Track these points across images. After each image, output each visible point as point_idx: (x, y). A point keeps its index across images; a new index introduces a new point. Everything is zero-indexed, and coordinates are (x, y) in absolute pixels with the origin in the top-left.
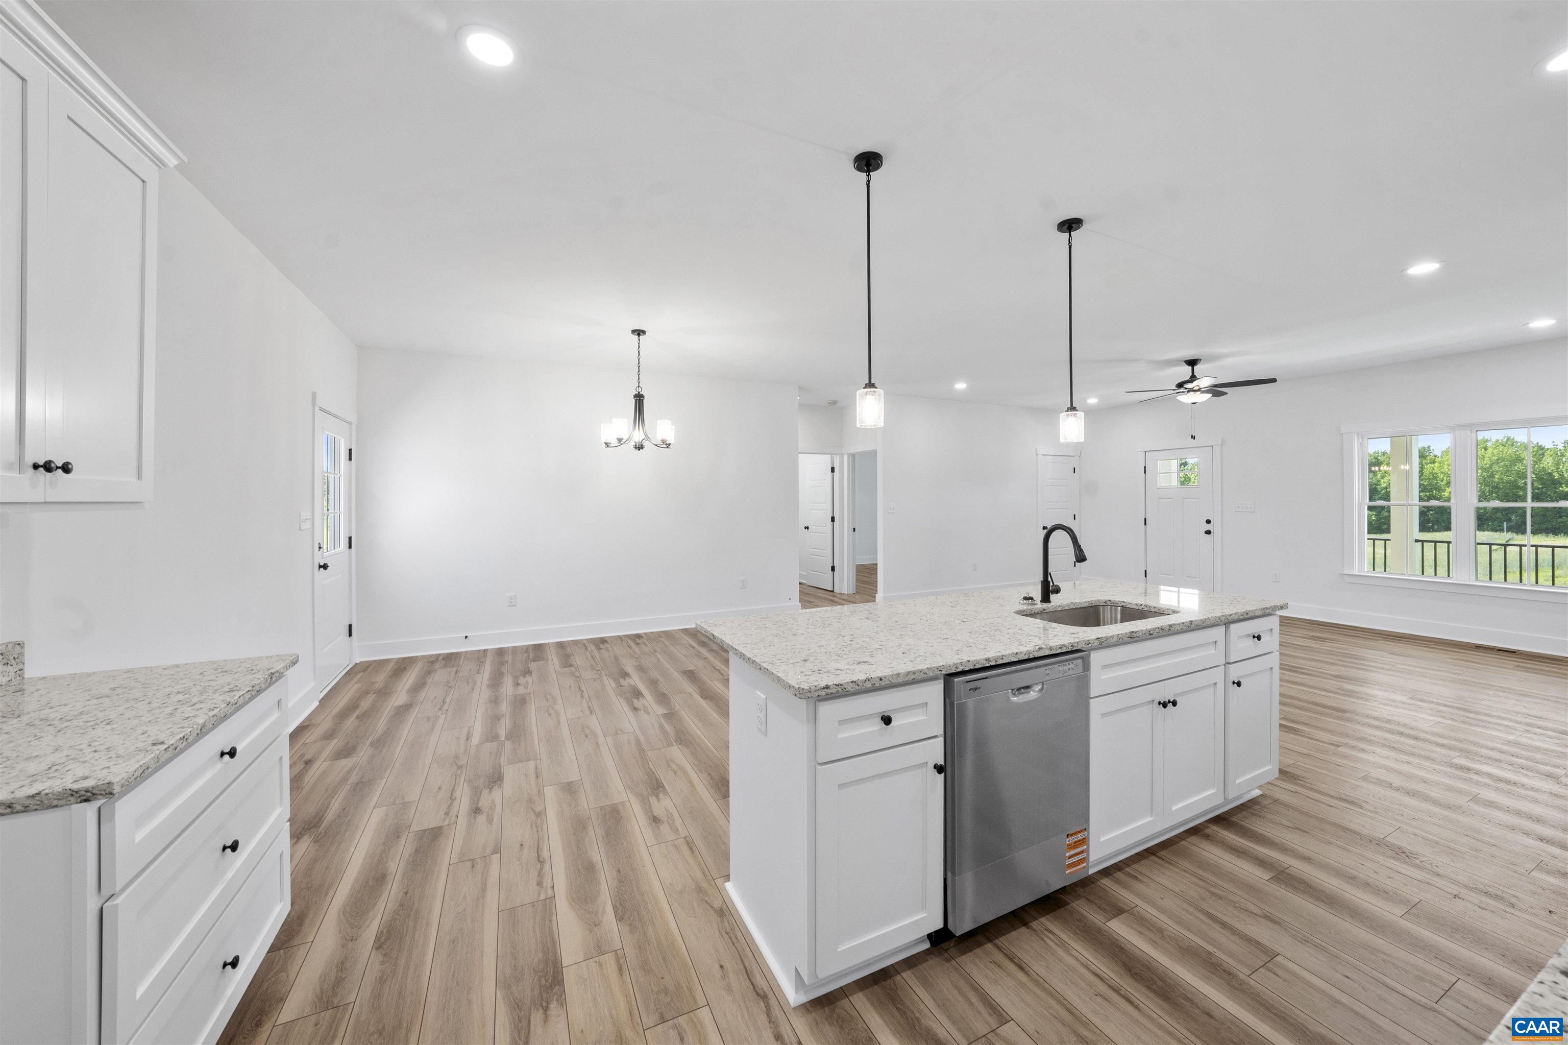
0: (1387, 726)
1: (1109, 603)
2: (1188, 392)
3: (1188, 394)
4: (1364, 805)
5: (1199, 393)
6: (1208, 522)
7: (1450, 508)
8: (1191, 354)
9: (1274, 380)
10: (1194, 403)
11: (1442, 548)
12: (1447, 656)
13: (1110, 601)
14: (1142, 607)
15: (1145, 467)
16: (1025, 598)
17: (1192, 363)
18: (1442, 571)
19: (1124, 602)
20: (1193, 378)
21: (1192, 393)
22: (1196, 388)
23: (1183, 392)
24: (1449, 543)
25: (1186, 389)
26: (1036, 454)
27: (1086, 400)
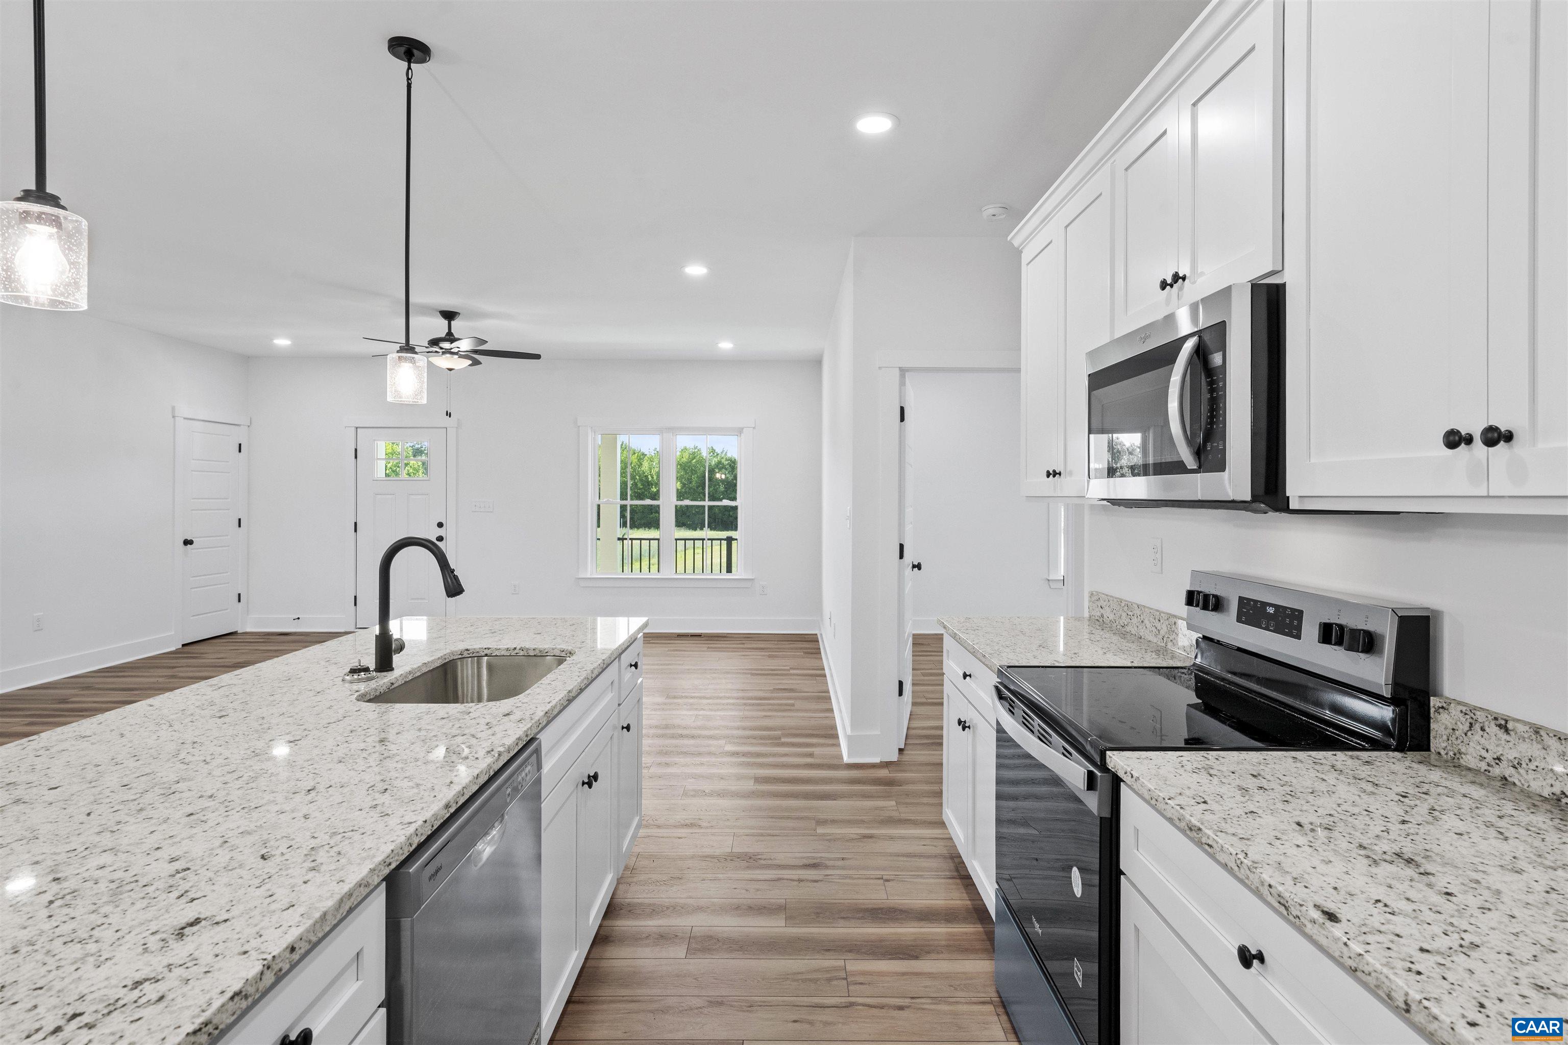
0: (668, 731)
1: (466, 654)
2: (443, 353)
3: (444, 356)
4: (700, 823)
5: (456, 357)
6: (440, 525)
7: (658, 506)
8: (449, 304)
9: (537, 357)
10: (450, 370)
11: (654, 544)
12: (667, 649)
13: (467, 650)
14: (516, 651)
15: (356, 450)
16: (353, 671)
17: (449, 316)
18: (654, 568)
19: (489, 649)
20: (450, 337)
21: (448, 355)
22: (455, 350)
23: (436, 352)
24: (658, 539)
25: (441, 348)
26: (174, 417)
27: (272, 340)
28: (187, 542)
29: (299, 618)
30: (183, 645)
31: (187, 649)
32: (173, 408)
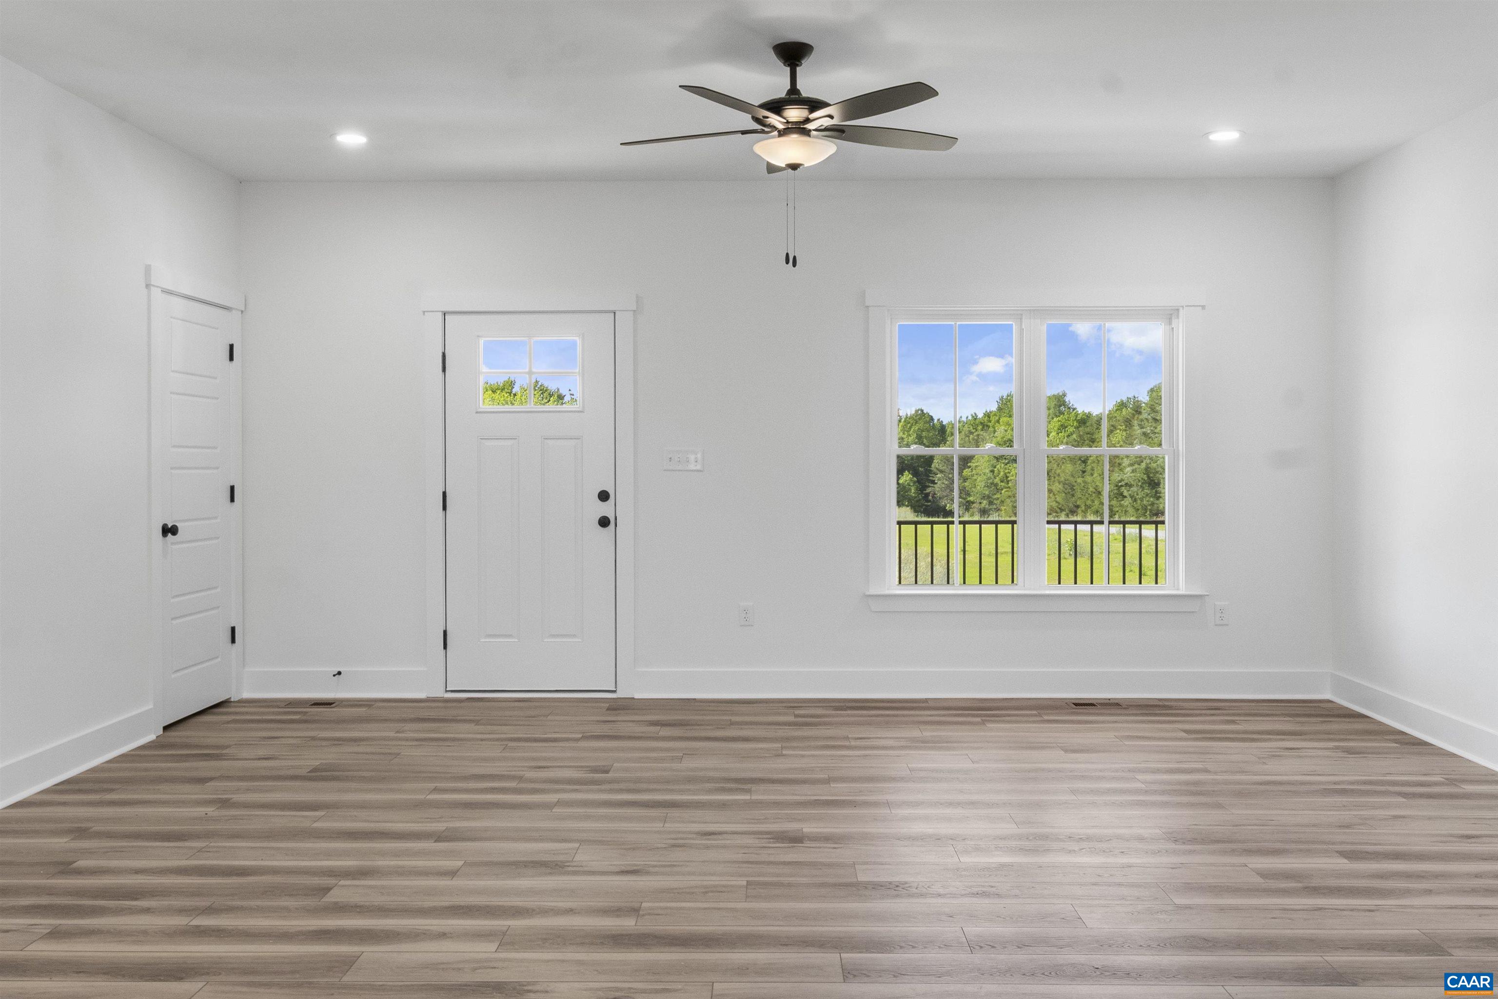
2: (786, 132)
6: (603, 496)
8: (800, 29)
10: (795, 167)
15: (444, 356)
17: (790, 54)
26: (148, 286)
27: (332, 135)
28: (169, 530)
29: (339, 673)
30: (166, 728)
31: (173, 734)
32: (148, 269)
